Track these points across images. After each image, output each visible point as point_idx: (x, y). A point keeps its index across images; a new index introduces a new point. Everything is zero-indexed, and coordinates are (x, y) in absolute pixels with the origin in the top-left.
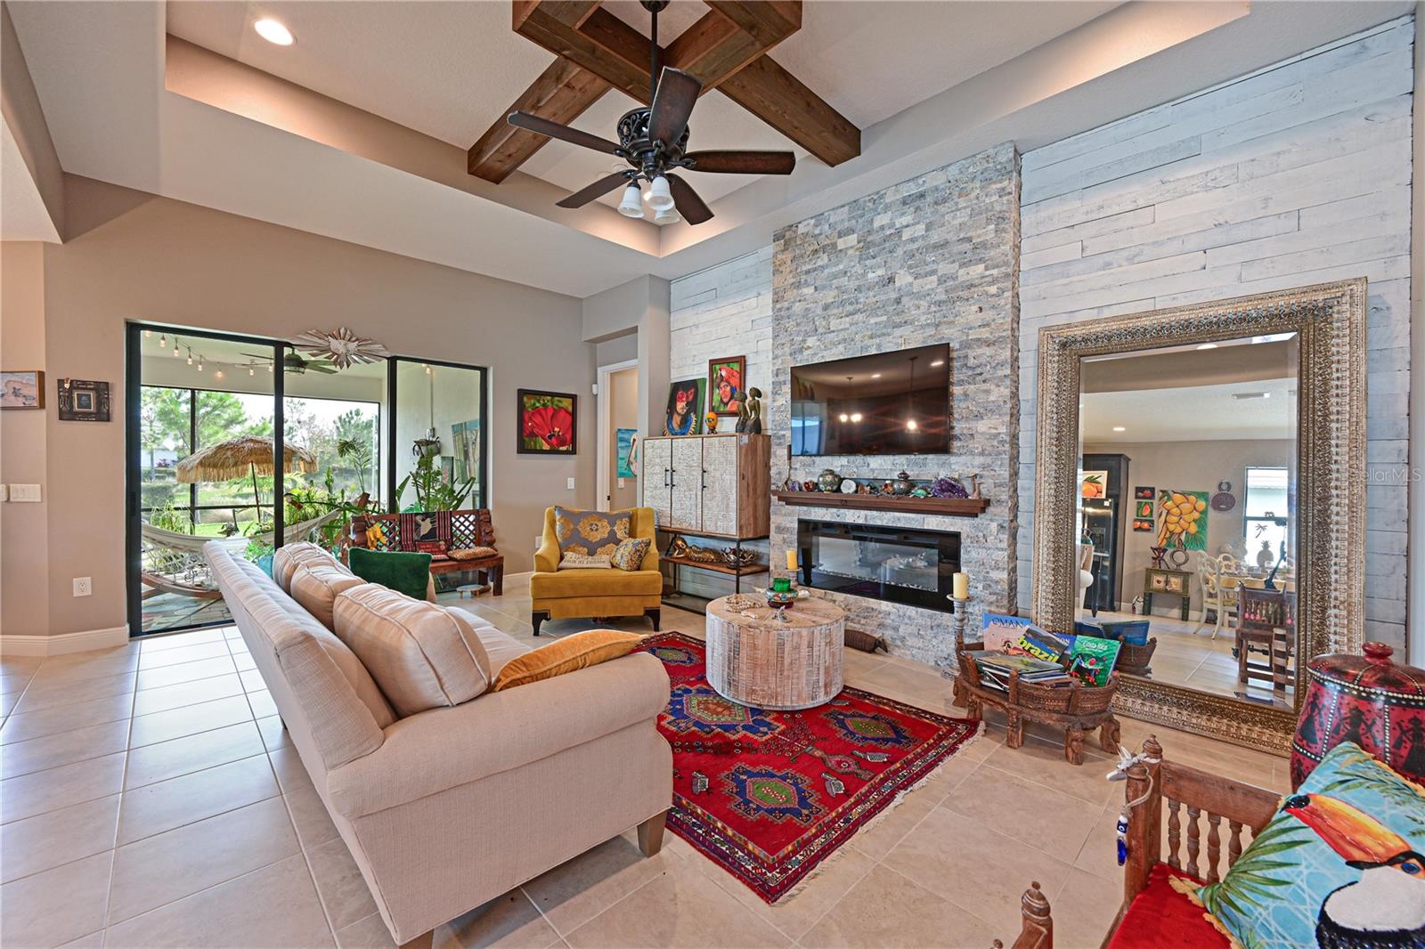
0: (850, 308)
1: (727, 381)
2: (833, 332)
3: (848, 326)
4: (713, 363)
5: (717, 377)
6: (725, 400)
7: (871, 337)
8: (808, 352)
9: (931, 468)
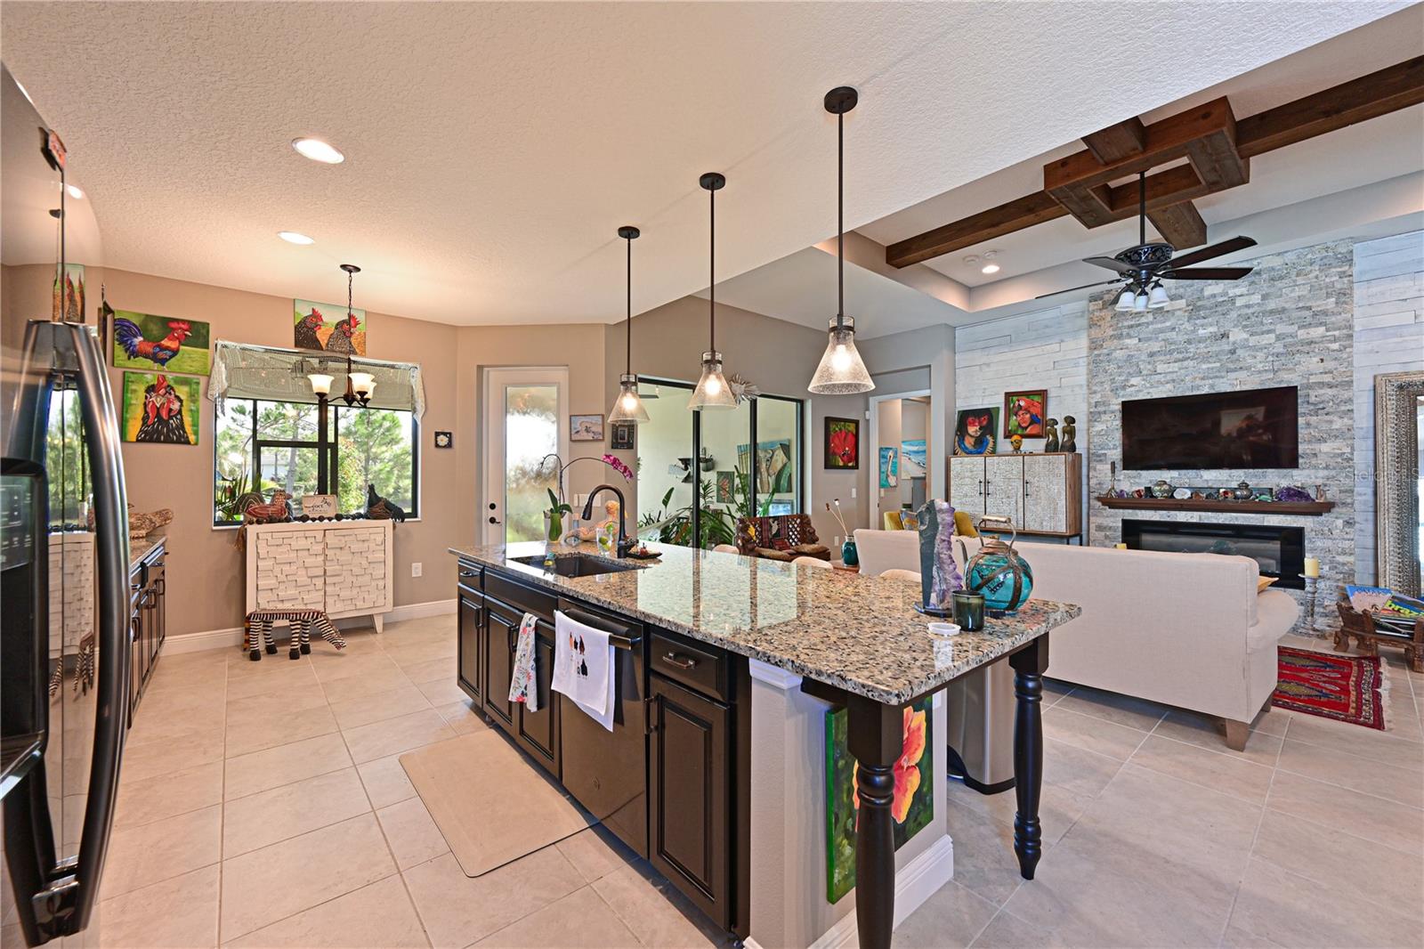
1: (1025, 410)
2: (1160, 374)
3: (1177, 370)
4: (1008, 395)
5: (1014, 406)
6: (1024, 425)
7: (1203, 379)
8: (1133, 389)
9: (1275, 479)
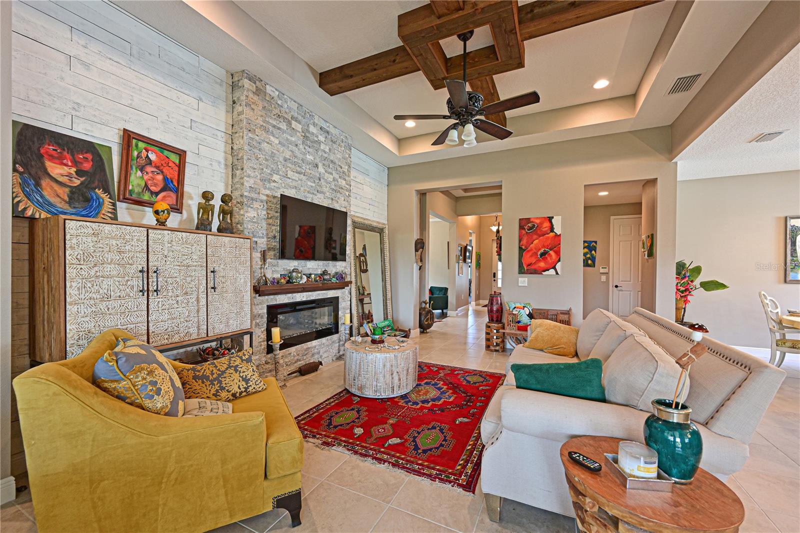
0: (299, 169)
5: (140, 156)
